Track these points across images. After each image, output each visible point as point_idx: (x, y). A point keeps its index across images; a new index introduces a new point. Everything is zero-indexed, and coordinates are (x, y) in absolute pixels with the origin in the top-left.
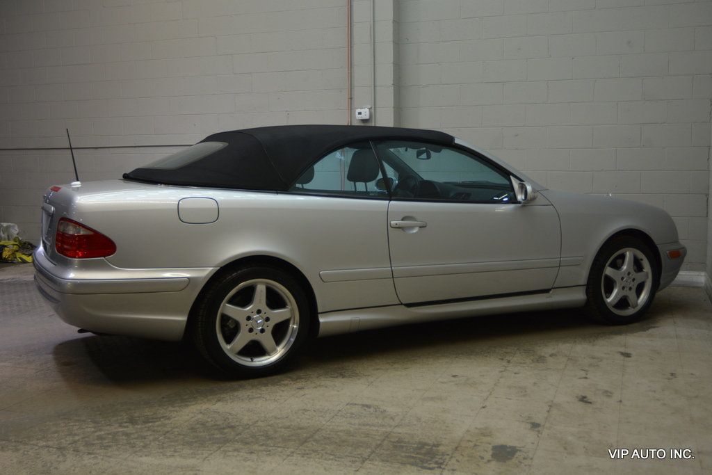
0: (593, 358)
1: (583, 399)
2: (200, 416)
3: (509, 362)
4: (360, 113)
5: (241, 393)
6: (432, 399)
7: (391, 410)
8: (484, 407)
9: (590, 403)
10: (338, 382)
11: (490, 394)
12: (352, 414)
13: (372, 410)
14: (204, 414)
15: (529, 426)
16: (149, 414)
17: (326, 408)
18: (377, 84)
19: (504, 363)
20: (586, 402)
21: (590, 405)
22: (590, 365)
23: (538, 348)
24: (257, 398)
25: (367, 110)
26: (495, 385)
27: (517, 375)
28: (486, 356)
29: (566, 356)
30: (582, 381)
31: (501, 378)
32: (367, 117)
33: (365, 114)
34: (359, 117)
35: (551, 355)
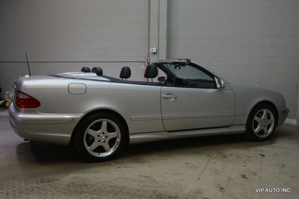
0: (248, 157)
1: (244, 176)
2: (73, 180)
3: (211, 157)
4: (152, 50)
5: (93, 169)
6: (176, 174)
7: (158, 179)
8: (199, 179)
9: (247, 178)
10: (136, 165)
11: (202, 173)
12: (140, 180)
13: (149, 179)
14: (75, 179)
15: (219, 189)
16: (50, 178)
17: (129, 177)
18: (160, 38)
19: (209, 158)
21: (246, 179)
22: (247, 160)
23: (224, 151)
24: (99, 171)
25: (155, 49)
26: (205, 168)
27: (214, 164)
28: (201, 155)
29: (236, 155)
30: (243, 167)
31: (207, 165)
32: (155, 52)
33: (154, 50)
34: (152, 51)
35: (230, 155)
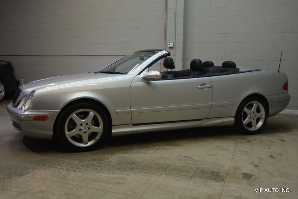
0: (270, 141)
1: (272, 157)
2: (120, 159)
3: (237, 142)
4: (169, 44)
5: (134, 151)
6: (211, 155)
7: (196, 158)
8: (233, 159)
9: (275, 158)
10: (172, 148)
11: (234, 154)
12: (181, 160)
13: (188, 158)
14: (121, 158)
15: (254, 166)
16: (99, 157)
17: (170, 157)
18: (177, 33)
19: (235, 142)
20: (274, 158)
21: (275, 159)
22: (270, 144)
23: (247, 137)
24: (141, 152)
25: (172, 43)
26: (235, 150)
27: (242, 147)
28: (227, 139)
29: (259, 140)
30: (269, 150)
31: (236, 148)
32: (172, 46)
33: (171, 45)
34: (169, 46)
35: (253, 140)
